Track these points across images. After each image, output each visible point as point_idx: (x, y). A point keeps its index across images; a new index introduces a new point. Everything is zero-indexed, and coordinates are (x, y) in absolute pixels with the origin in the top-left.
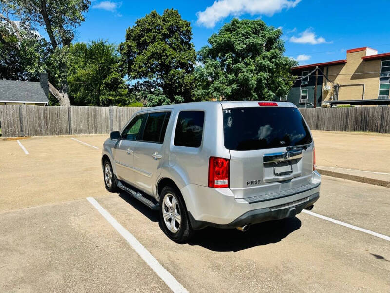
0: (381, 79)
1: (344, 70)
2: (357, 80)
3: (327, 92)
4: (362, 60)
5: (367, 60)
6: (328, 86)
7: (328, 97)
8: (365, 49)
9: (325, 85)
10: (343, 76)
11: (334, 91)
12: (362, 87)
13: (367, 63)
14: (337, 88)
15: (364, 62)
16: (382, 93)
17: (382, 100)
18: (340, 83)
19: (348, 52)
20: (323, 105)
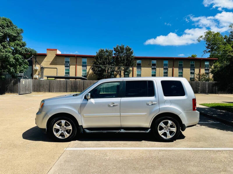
0: (65, 66)
1: (46, 59)
2: (54, 66)
3: (36, 70)
4: (55, 55)
5: (58, 55)
6: (37, 67)
7: (37, 73)
8: (56, 50)
9: (35, 66)
10: (46, 62)
11: (41, 70)
12: (56, 69)
13: (58, 57)
14: (42, 68)
15: (56, 57)
16: (66, 73)
17: (66, 76)
18: (44, 66)
19: (47, 50)
20: (34, 78)
